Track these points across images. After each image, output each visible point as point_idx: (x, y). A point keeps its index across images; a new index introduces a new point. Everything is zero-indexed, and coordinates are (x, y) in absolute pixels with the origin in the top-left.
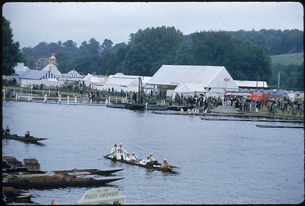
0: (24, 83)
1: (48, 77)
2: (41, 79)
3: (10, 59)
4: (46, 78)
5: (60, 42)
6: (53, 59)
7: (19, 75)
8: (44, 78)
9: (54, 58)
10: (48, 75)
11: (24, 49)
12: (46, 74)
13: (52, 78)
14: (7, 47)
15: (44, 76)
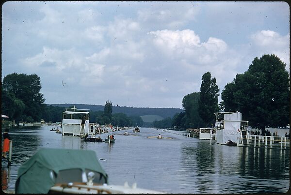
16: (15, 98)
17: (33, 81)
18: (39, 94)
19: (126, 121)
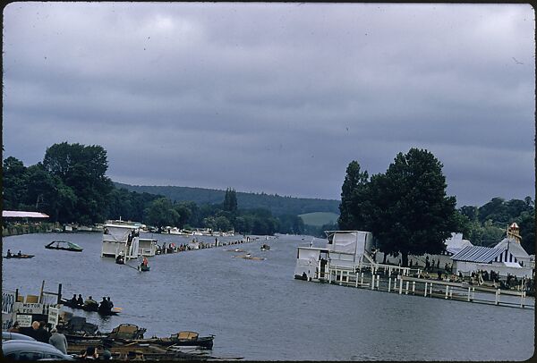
0: (464, 268)
1: (503, 260)
2: (491, 262)
4: (501, 261)
5: (528, 199)
6: (514, 228)
7: (452, 254)
8: (496, 261)
9: (517, 226)
10: (504, 256)
11: (464, 209)
12: (501, 255)
13: (511, 261)
15: (496, 258)
16: (61, 184)
17: (95, 156)
18: (103, 179)
19: (265, 224)
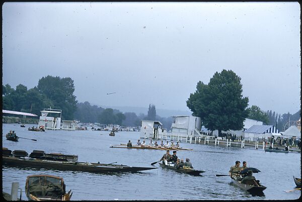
0: (250, 136)
1: (272, 132)
2: (264, 133)
3: (239, 113)
4: (270, 132)
8: (267, 132)
10: (272, 130)
12: (270, 129)
13: (276, 132)
14: (235, 101)
15: (267, 131)
17: (67, 84)
18: (72, 96)
